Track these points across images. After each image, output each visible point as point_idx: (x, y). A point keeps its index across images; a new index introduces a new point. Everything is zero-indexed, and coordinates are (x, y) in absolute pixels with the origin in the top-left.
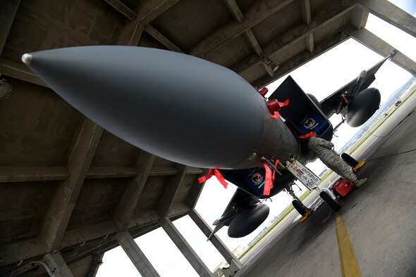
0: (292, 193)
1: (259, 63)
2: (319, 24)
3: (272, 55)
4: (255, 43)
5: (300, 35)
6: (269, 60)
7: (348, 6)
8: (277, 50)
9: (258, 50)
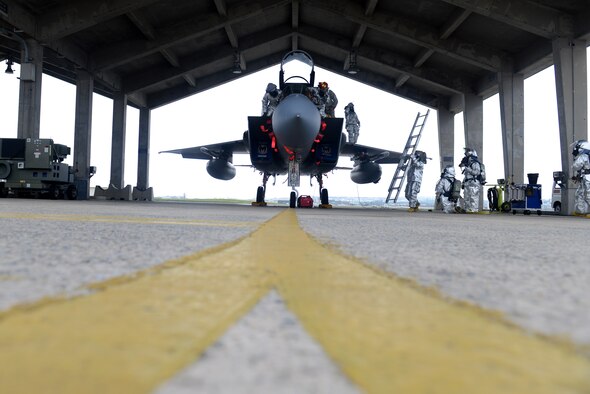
0: (265, 180)
1: (346, 52)
2: (421, 76)
3: (362, 58)
4: (360, 35)
5: (400, 68)
6: (355, 58)
7: (455, 88)
8: (370, 58)
9: (356, 42)
